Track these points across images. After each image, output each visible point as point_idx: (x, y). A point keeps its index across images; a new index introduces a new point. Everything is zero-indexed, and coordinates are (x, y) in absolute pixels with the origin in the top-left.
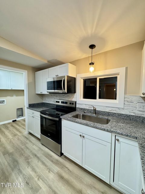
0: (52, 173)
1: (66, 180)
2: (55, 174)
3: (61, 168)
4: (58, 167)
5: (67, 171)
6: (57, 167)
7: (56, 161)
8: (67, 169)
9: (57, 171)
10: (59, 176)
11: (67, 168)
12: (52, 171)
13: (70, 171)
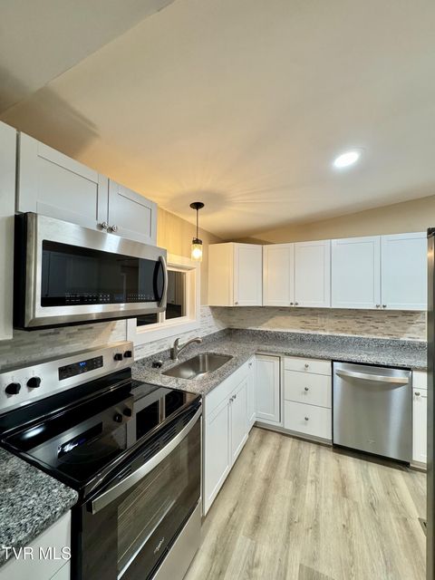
0: (257, 555)
1: (259, 509)
2: (256, 543)
3: (236, 528)
4: (235, 543)
5: (240, 511)
6: (238, 544)
7: (218, 556)
8: (235, 512)
9: (249, 540)
10: (257, 528)
11: (231, 516)
12: (254, 556)
13: (237, 503)
